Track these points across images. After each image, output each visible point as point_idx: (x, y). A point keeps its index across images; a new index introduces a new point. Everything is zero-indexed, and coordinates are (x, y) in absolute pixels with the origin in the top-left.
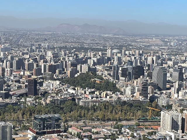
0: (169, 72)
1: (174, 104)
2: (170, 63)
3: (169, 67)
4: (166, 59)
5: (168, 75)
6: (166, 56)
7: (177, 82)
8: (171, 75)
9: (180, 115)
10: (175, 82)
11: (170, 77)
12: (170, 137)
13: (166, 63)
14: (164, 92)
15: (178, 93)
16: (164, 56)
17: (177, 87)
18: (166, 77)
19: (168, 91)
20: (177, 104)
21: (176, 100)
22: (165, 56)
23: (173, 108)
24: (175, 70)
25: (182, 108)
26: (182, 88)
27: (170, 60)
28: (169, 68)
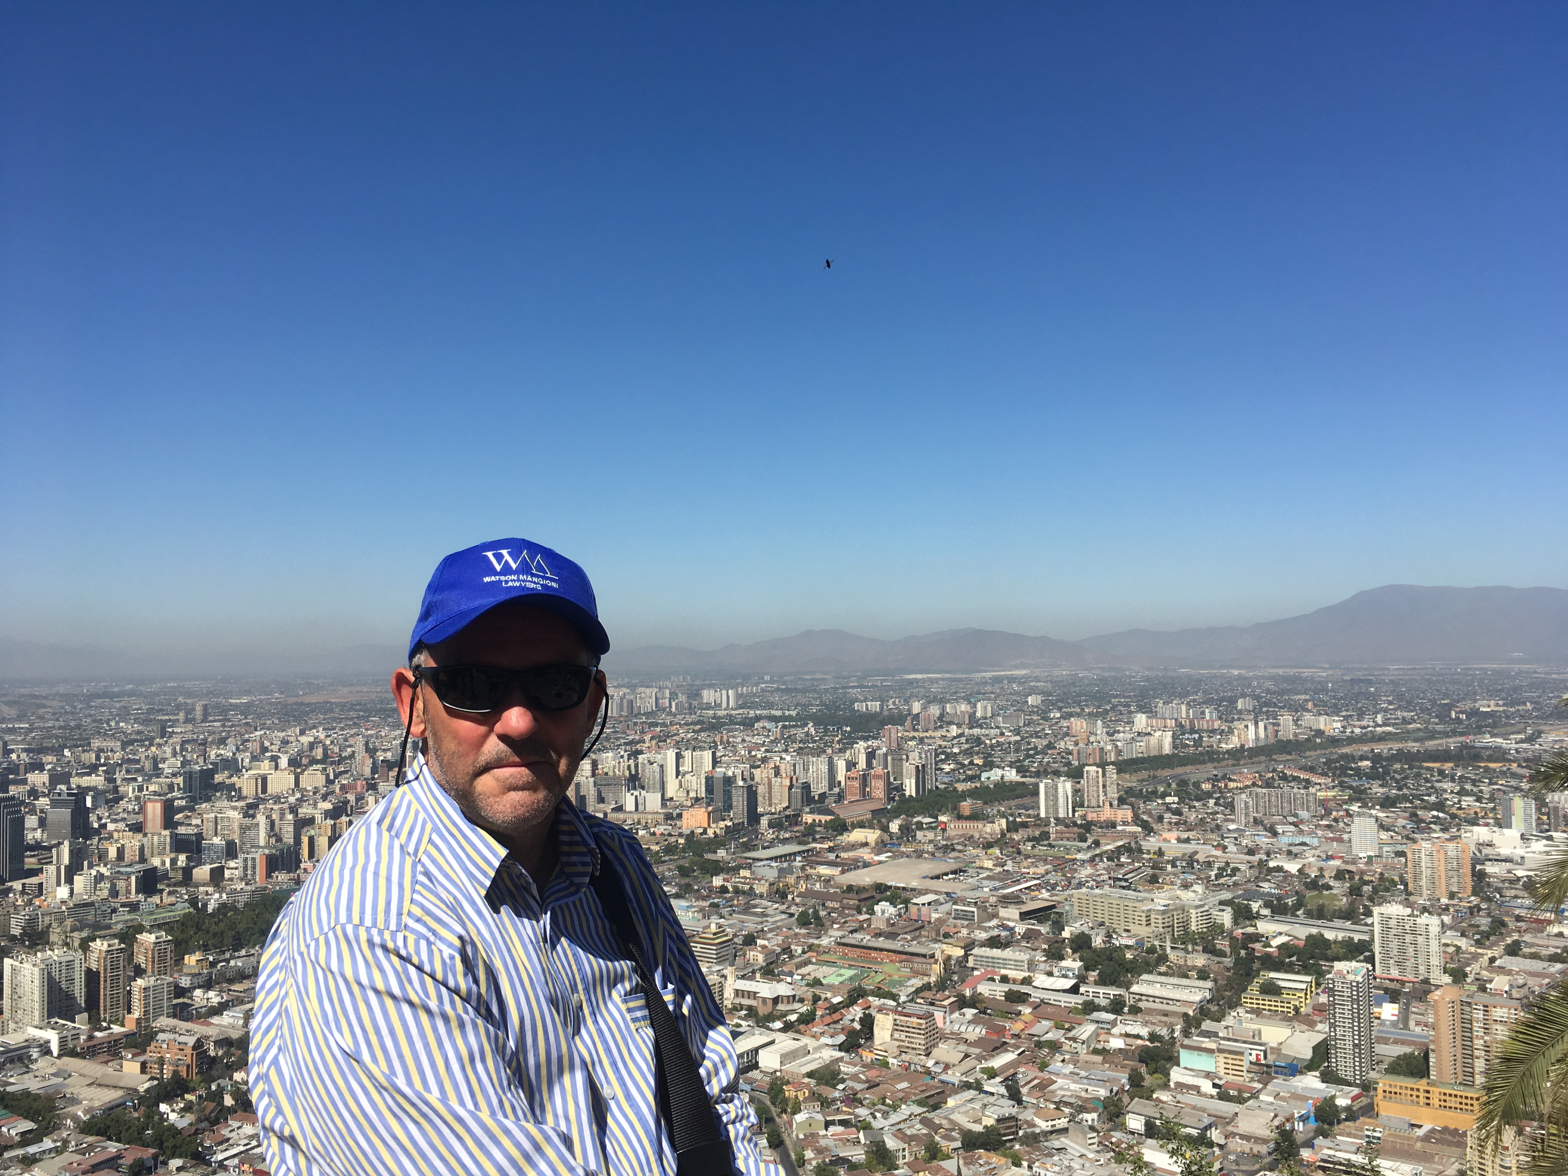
0: (33, 812)
1: (54, 925)
2: (39, 779)
3: (34, 793)
4: (22, 768)
5: (31, 821)
6: (24, 756)
7: (66, 843)
8: (42, 823)
9: (77, 962)
10: (60, 844)
11: (39, 831)
12: (40, 1046)
13: (24, 782)
14: (17, 885)
15: (70, 881)
16: (14, 756)
17: (66, 860)
18: (23, 828)
19: (34, 880)
20: (69, 923)
21: (64, 908)
22: (19, 756)
23: (53, 938)
24: (54, 804)
25: (85, 934)
26: (86, 863)
27: (39, 767)
28: (36, 799)
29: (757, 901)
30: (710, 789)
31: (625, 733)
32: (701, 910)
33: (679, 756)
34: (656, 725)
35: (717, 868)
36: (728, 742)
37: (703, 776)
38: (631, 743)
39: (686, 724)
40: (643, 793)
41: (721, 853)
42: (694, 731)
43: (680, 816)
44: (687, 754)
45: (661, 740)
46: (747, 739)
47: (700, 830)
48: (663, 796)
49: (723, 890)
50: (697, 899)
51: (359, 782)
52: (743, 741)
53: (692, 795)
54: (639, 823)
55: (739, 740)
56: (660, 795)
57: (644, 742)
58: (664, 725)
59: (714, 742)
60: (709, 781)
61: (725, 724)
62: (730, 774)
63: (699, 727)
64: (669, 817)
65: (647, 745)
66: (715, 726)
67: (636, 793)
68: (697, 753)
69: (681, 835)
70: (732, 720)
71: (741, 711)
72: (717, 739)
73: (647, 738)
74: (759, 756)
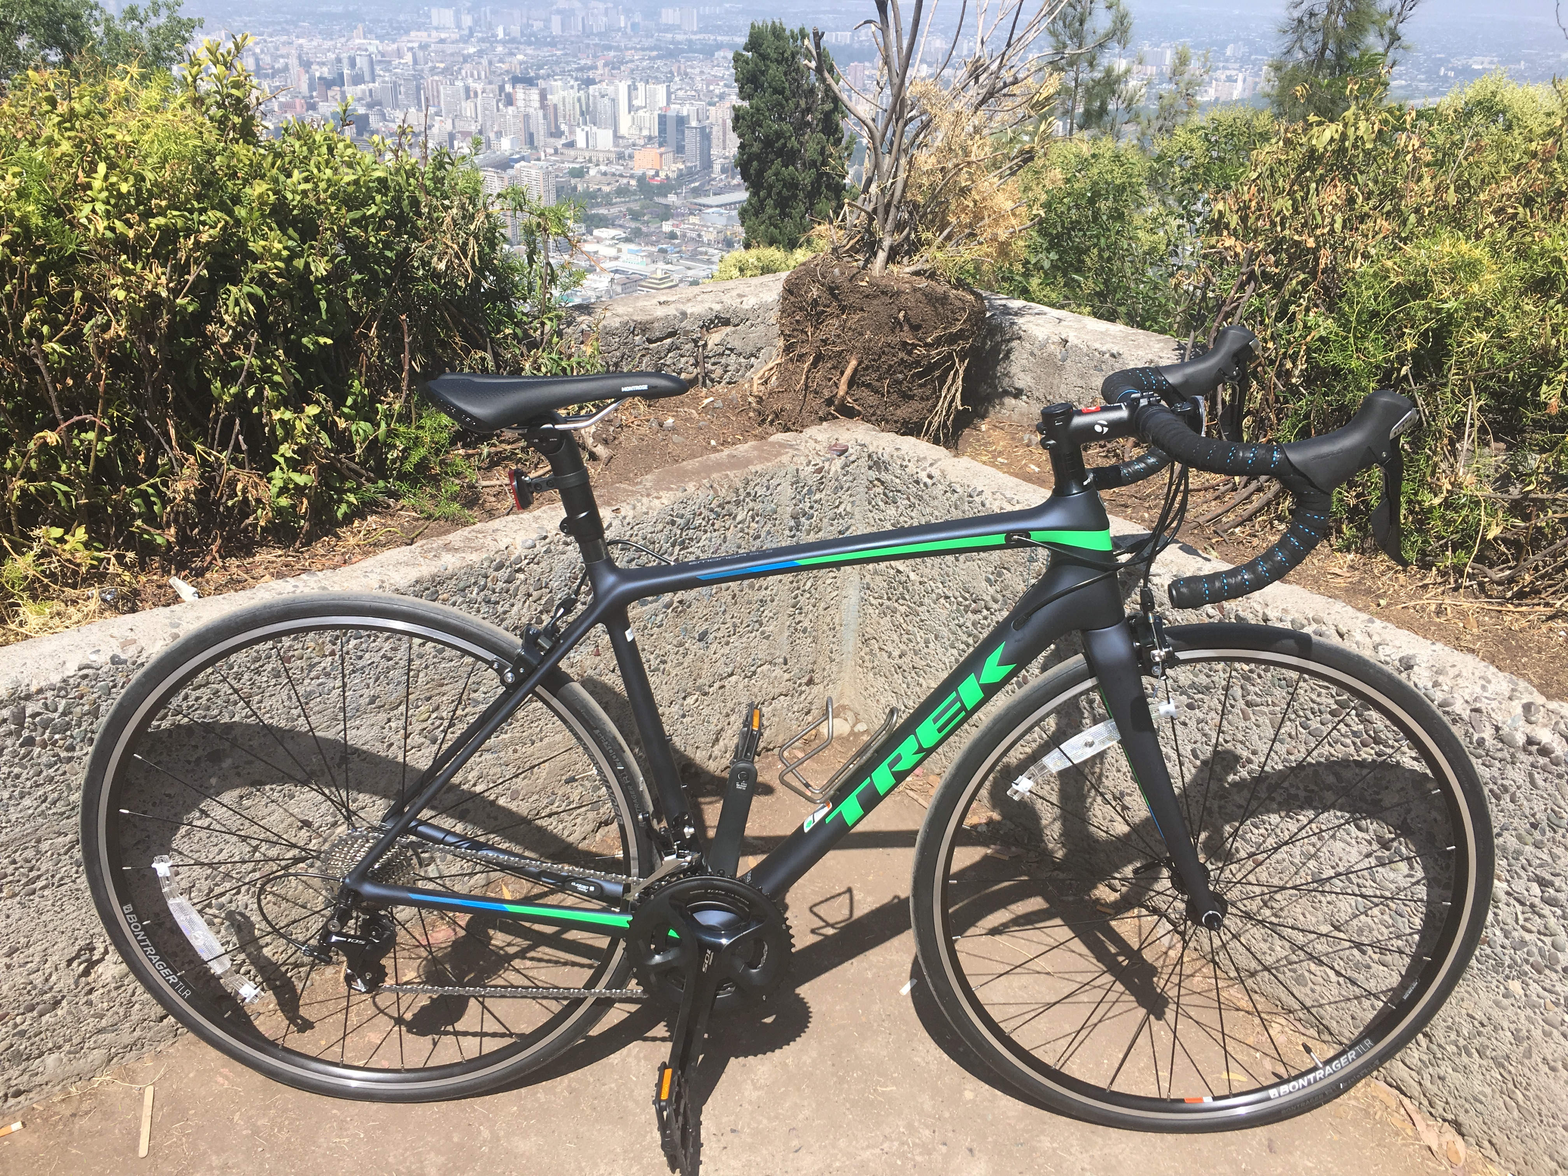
29: (703, 249)
30: (662, 129)
31: (575, 56)
32: (650, 255)
33: (632, 89)
34: (609, 48)
35: (666, 213)
36: (686, 74)
37: (656, 113)
38: (581, 69)
39: (643, 49)
40: (595, 129)
41: (672, 198)
42: (650, 58)
43: (631, 157)
44: (641, 86)
45: (614, 66)
46: (706, 70)
47: (652, 173)
48: (615, 132)
49: (672, 236)
50: (647, 244)
51: (297, 101)
52: (702, 72)
53: (645, 133)
54: (590, 161)
55: (697, 71)
56: (611, 132)
57: (596, 68)
58: (618, 49)
59: (671, 72)
60: (662, 119)
61: (682, 51)
62: (685, 113)
63: (655, 53)
64: (620, 156)
65: (600, 72)
66: (672, 53)
67: (587, 129)
68: (651, 86)
69: (632, 176)
70: (691, 47)
71: (701, 36)
72: (674, 69)
73: (600, 64)
74: (717, 92)
